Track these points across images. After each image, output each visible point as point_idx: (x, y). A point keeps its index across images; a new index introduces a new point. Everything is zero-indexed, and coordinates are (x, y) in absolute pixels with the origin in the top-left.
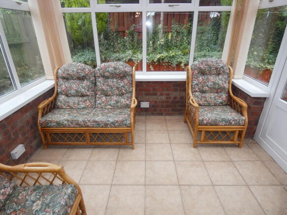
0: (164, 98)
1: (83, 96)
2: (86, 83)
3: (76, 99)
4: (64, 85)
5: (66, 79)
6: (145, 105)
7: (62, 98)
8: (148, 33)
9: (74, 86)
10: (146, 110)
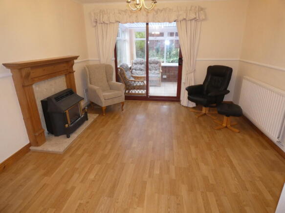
0: (172, 74)
1: (141, 70)
2: (143, 65)
3: (139, 71)
4: (135, 66)
5: (136, 64)
6: (165, 77)
7: (134, 71)
8: (167, 49)
9: (139, 66)
10: (165, 79)
